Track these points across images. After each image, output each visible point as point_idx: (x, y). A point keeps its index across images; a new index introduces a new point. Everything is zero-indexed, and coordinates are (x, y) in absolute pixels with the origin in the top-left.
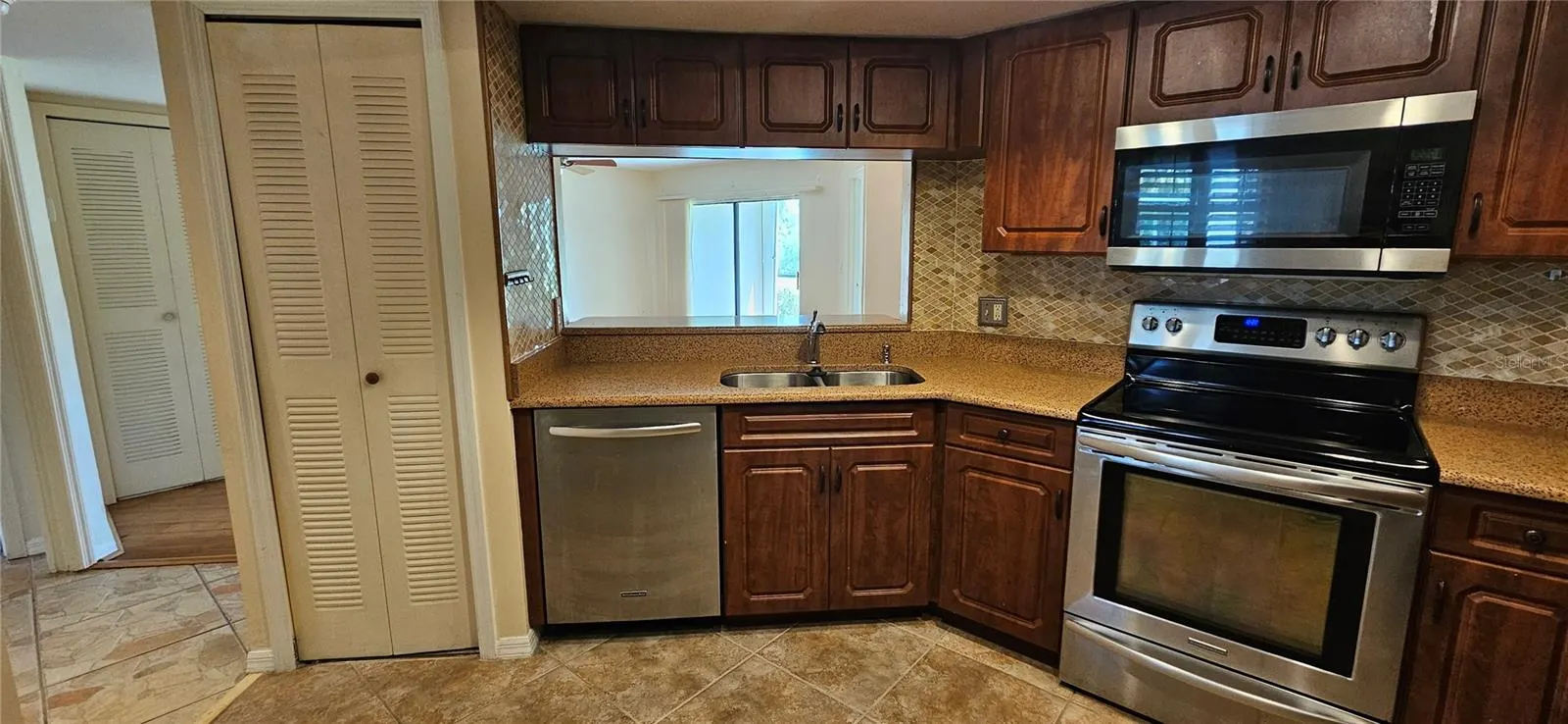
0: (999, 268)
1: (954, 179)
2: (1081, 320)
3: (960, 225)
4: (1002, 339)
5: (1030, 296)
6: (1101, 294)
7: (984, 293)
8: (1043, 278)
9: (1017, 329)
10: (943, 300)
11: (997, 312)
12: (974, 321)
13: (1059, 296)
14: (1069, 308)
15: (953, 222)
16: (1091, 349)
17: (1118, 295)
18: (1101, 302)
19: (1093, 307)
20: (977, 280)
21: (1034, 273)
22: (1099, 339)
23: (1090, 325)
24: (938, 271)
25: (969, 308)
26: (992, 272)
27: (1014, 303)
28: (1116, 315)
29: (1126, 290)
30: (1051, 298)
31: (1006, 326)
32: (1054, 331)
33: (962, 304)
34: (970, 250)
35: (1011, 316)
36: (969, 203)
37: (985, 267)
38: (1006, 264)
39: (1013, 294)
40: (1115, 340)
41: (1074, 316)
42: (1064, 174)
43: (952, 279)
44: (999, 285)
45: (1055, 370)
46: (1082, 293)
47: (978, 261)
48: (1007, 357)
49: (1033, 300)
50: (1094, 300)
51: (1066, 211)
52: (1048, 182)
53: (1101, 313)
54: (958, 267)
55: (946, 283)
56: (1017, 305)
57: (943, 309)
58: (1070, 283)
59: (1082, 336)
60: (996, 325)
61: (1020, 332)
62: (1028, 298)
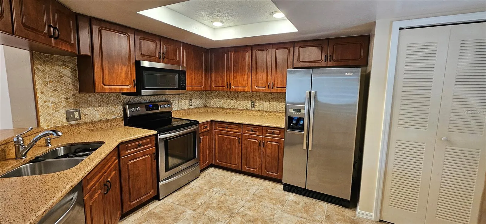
0: (74, 98)
1: (45, 61)
2: (108, 112)
3: (50, 82)
4: (81, 124)
5: (89, 107)
6: (112, 104)
7: (68, 109)
8: (93, 101)
9: (84, 119)
10: (48, 114)
11: (77, 115)
12: (64, 120)
13: (100, 106)
14: (103, 109)
15: (47, 80)
16: (113, 120)
17: (118, 103)
18: (113, 106)
19: (111, 108)
20: (64, 104)
21: (90, 99)
22: (114, 117)
23: (111, 113)
24: (45, 102)
25: (61, 116)
26: (71, 100)
27: (82, 111)
28: (117, 109)
29: (119, 102)
30: (97, 107)
31: (81, 119)
32: (99, 118)
33: (57, 114)
34: (58, 92)
35: (82, 115)
36: (54, 73)
37: (67, 99)
38: (77, 97)
39: (82, 107)
40: (118, 116)
41: (105, 111)
42: (122, 70)
43: (50, 105)
44: (75, 104)
45: (103, 129)
46: (107, 104)
47: (63, 96)
48: (84, 130)
49: (90, 108)
50: (111, 106)
51: (124, 80)
52: (117, 71)
53: (114, 109)
54: (52, 99)
55: (48, 107)
56: (84, 111)
57: (49, 118)
58: (103, 101)
59: (108, 117)
60: (76, 120)
61: (87, 120)
62: (88, 108)
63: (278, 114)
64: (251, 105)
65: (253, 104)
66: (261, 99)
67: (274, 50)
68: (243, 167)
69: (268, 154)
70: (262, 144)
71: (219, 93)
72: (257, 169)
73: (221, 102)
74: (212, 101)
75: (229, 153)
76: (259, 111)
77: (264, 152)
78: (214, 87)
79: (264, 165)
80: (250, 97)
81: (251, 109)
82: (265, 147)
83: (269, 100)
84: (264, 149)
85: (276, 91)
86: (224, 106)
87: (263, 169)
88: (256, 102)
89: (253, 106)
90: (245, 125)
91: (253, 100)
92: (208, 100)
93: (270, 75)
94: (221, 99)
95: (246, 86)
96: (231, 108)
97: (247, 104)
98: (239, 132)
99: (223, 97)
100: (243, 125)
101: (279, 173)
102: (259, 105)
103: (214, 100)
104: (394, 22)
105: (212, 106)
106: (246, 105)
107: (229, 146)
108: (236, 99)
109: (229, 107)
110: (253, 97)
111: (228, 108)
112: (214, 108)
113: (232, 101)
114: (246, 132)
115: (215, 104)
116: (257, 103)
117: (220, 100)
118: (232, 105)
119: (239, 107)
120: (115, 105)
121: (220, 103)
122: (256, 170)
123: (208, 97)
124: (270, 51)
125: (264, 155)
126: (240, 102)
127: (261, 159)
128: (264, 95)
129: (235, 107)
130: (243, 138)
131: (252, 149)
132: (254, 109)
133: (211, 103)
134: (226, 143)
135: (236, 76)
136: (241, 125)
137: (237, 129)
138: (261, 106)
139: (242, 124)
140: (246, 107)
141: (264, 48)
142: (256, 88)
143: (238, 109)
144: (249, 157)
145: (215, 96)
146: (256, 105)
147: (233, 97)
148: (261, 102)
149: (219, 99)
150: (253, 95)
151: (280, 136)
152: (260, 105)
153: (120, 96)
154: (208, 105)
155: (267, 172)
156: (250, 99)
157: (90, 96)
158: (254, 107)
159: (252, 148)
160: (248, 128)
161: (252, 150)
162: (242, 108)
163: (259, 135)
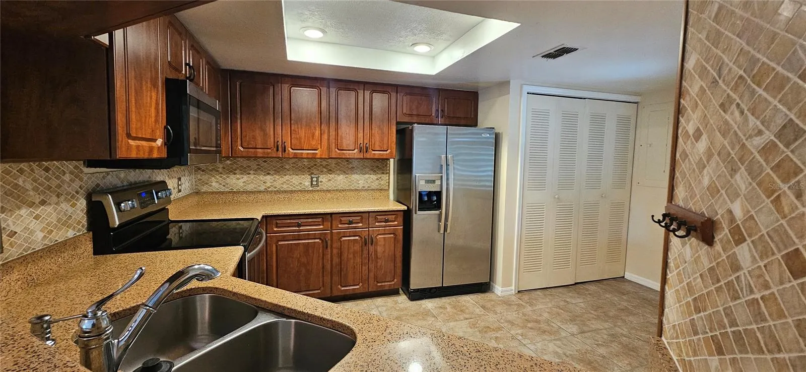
2: (59, 220)
5: (19, 208)
6: (68, 194)
8: (28, 186)
9: (12, 249)
13: (43, 203)
14: (50, 213)
17: (77, 192)
18: (69, 201)
19: (64, 206)
21: (21, 182)
22: (70, 234)
23: (65, 224)
27: (6, 221)
28: (77, 209)
29: (80, 187)
30: (37, 206)
32: (42, 240)
35: (6, 236)
40: (79, 230)
41: (54, 217)
42: (151, 97)
46: (58, 196)
49: (23, 211)
50: (66, 200)
51: (153, 125)
53: (70, 210)
56: (10, 221)
58: (49, 188)
59: (61, 236)
61: (15, 252)
62: (17, 212)
63: (361, 193)
64: (312, 182)
65: (315, 179)
66: (330, 170)
67: (367, 93)
68: (334, 289)
69: (379, 255)
70: (369, 241)
71: (235, 163)
72: (361, 284)
73: (242, 180)
74: (216, 180)
75: (304, 271)
76: (329, 191)
77: (371, 254)
78: (242, 149)
79: (372, 275)
80: (309, 168)
81: (311, 189)
82: (373, 245)
83: (344, 172)
84: (371, 248)
85: (372, 157)
86: (250, 187)
87: (371, 281)
88: (321, 176)
89: (315, 183)
90: (337, 215)
91: (315, 172)
92: (205, 177)
93: (362, 131)
94: (242, 174)
95: (318, 149)
96: (266, 191)
97: (304, 181)
98: (325, 228)
99: (245, 170)
100: (333, 216)
101: (395, 280)
102: (326, 181)
103: (221, 177)
104: (524, 86)
105: (214, 190)
106: (301, 183)
107: (304, 260)
108: (278, 172)
109: (262, 188)
110: (315, 168)
111: (260, 192)
112: (222, 193)
113: (268, 177)
114: (340, 226)
115: (224, 186)
116: (323, 178)
117: (238, 176)
118: (268, 184)
119: (285, 187)
120: (73, 197)
121: (238, 181)
122: (358, 287)
123: (203, 171)
124: (361, 93)
125: (372, 258)
126: (287, 177)
127: (367, 266)
128: (336, 164)
129: (275, 188)
130: (334, 238)
131: (352, 254)
132: (318, 188)
133: (214, 184)
134: (296, 254)
135: (297, 130)
136: (329, 216)
137: (320, 225)
138: (331, 182)
139: (331, 214)
140: (301, 187)
141: (351, 87)
142: (338, 151)
143: (285, 192)
144: (345, 269)
145: (224, 168)
146: (321, 182)
147: (272, 169)
148: (331, 176)
149: (235, 174)
150: (315, 165)
151: (396, 223)
152: (330, 180)
153: (82, 172)
154: (204, 189)
155: (379, 284)
156: (309, 172)
157: (21, 171)
158: (317, 185)
159: (351, 251)
160: (342, 219)
161: (351, 256)
162: (291, 188)
163: (363, 227)
